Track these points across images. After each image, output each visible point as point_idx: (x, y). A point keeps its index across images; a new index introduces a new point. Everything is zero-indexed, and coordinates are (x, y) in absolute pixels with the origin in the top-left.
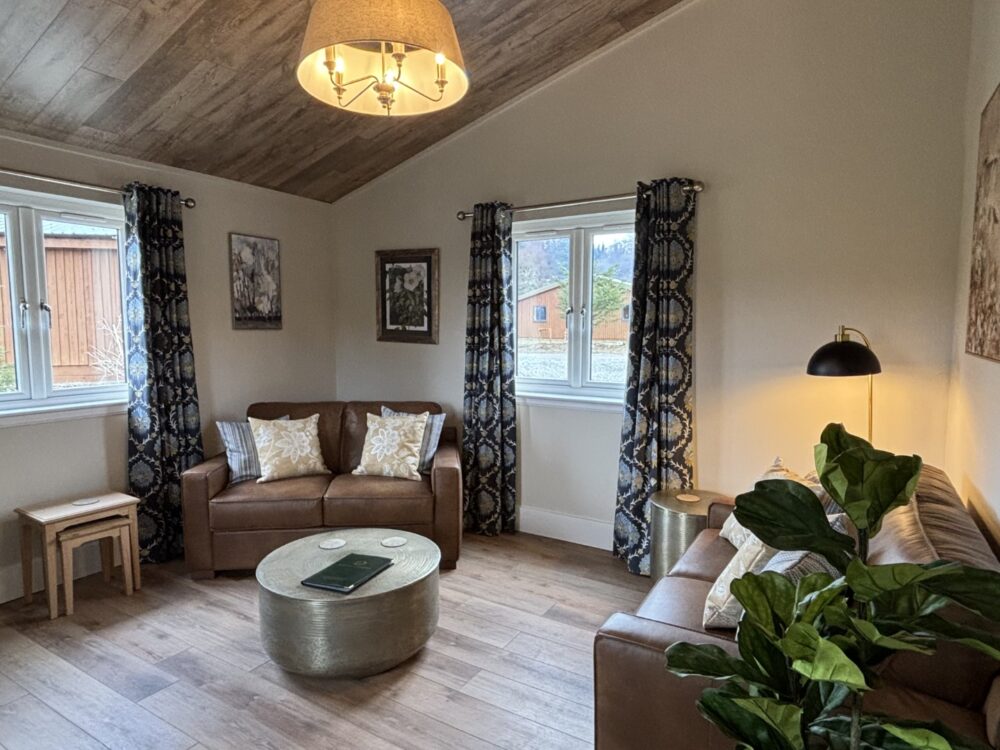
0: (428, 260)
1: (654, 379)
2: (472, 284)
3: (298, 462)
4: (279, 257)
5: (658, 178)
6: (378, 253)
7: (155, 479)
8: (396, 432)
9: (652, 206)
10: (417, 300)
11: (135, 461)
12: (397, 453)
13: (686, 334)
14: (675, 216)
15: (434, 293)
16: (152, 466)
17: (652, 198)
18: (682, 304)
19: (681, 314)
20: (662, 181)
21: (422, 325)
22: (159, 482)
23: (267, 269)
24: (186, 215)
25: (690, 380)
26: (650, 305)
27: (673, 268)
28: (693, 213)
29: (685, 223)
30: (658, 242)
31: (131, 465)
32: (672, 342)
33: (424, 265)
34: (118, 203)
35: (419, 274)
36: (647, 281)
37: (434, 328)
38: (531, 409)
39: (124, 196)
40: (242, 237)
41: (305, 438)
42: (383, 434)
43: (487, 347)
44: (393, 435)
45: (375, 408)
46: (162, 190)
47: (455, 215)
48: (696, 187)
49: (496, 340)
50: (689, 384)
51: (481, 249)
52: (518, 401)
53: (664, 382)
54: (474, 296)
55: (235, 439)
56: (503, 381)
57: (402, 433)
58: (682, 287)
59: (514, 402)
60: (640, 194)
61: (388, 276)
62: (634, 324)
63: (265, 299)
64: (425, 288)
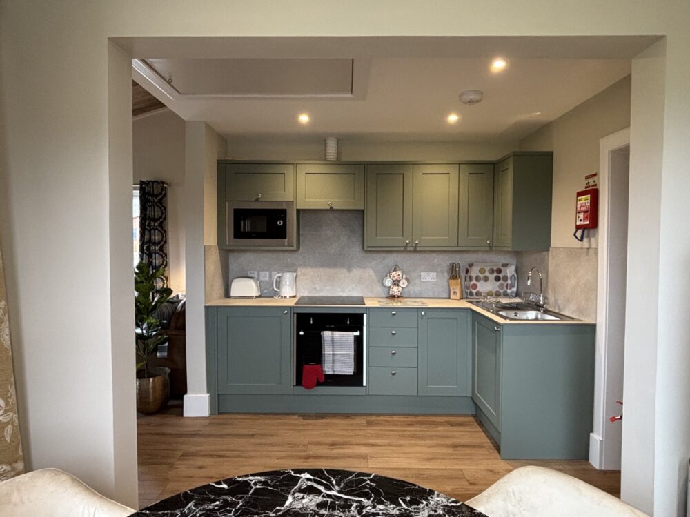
1: (150, 263)
5: (148, 180)
9: (146, 191)
13: (164, 245)
14: (156, 196)
17: (147, 188)
18: (161, 232)
19: (161, 237)
20: (150, 181)
25: (166, 263)
26: (146, 232)
27: (156, 217)
28: (165, 195)
29: (161, 199)
30: (150, 206)
32: (157, 248)
36: (145, 222)
48: (165, 185)
50: (166, 265)
53: (154, 265)
58: (161, 225)
60: (140, 184)
62: (141, 240)
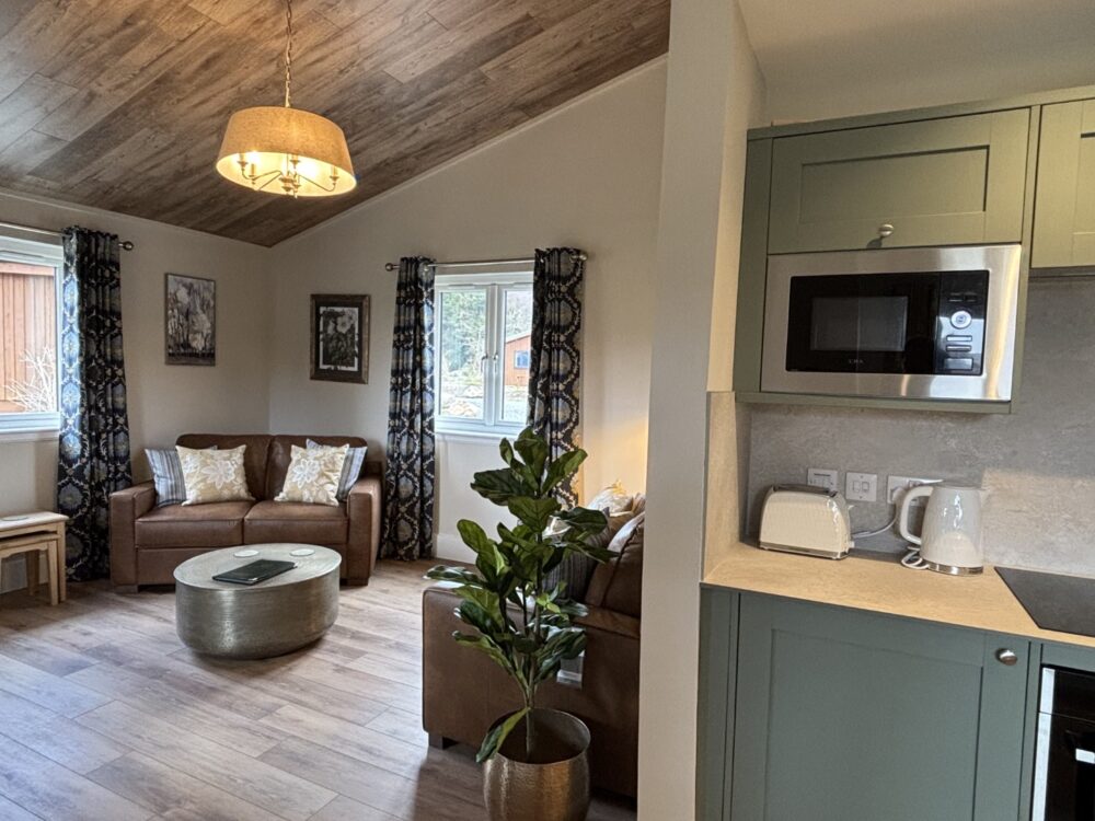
0: (360, 306)
1: (547, 419)
2: (397, 330)
3: (222, 489)
4: (214, 298)
5: (551, 247)
6: (315, 297)
7: (83, 501)
8: (317, 462)
9: (547, 270)
10: (349, 342)
11: (64, 485)
12: (316, 481)
13: (574, 380)
14: (565, 280)
15: (365, 336)
16: (81, 489)
17: (547, 264)
18: (570, 354)
19: (569, 364)
20: (555, 249)
21: (353, 365)
22: (88, 504)
23: (202, 309)
24: (124, 257)
25: (577, 419)
26: (544, 354)
27: (562, 324)
28: (580, 278)
29: (573, 287)
30: (550, 301)
31: (60, 488)
32: (561, 387)
33: (356, 310)
34: (57, 244)
35: (351, 318)
36: (543, 333)
37: (364, 369)
38: (449, 445)
39: (64, 238)
40: (178, 278)
41: (230, 466)
42: (304, 463)
43: (409, 387)
44: (314, 464)
45: (300, 441)
46: (101, 234)
47: (384, 268)
48: (582, 257)
49: (418, 381)
50: (576, 423)
51: (405, 299)
52: (436, 437)
53: (554, 420)
54: (399, 340)
55: (163, 465)
56: (423, 418)
57: (322, 463)
58: (570, 340)
59: (433, 438)
60: (537, 259)
61: (322, 319)
62: (532, 370)
63: (199, 336)
64: (357, 331)
